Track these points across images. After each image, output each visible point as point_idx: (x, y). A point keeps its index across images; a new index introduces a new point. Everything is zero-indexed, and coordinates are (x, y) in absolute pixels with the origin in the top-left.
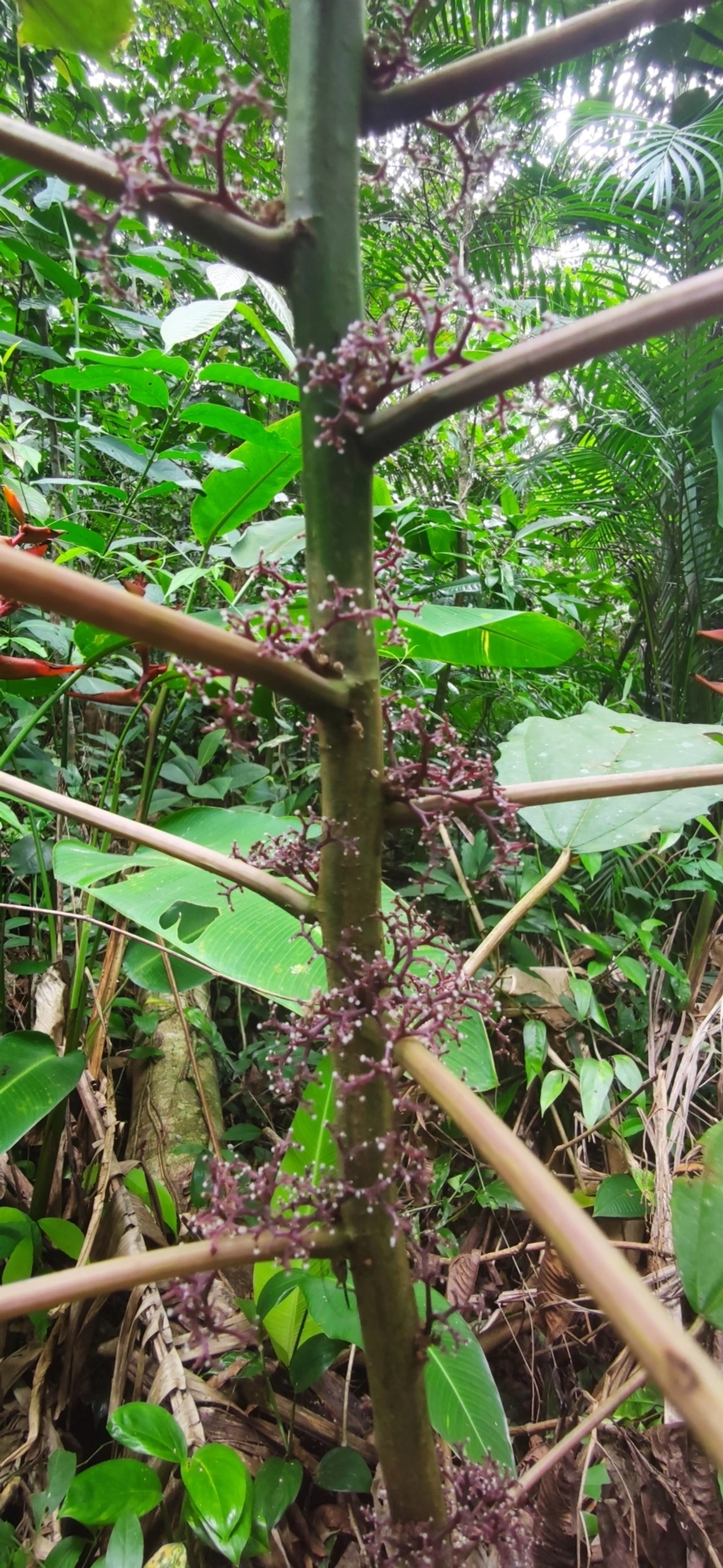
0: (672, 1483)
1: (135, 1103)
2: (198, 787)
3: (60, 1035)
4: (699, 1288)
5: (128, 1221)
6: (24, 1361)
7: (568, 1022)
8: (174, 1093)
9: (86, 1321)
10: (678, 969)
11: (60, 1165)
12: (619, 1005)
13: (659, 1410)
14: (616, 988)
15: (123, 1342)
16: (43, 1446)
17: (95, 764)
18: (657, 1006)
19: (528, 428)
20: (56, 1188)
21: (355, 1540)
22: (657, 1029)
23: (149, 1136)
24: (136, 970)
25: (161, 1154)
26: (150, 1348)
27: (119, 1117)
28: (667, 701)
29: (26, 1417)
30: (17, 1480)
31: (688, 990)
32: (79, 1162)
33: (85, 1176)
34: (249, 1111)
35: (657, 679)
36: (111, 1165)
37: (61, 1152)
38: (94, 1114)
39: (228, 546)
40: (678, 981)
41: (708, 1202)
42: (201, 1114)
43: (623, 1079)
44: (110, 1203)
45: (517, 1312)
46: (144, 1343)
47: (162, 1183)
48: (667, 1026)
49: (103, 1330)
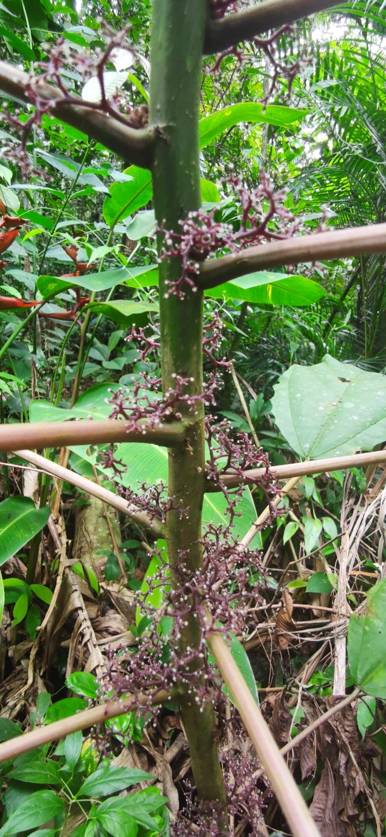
0: (335, 722)
1: (76, 527)
2: (108, 363)
3: (37, 496)
4: (358, 672)
5: (74, 588)
6: (26, 647)
7: (300, 497)
8: (97, 524)
9: (55, 632)
10: (360, 473)
11: (40, 559)
12: (328, 489)
13: (331, 683)
14: (327, 480)
15: (73, 642)
16: (35, 686)
17: (52, 347)
18: (348, 491)
19: (303, 148)
20: (38, 569)
21: (182, 731)
22: (346, 502)
23: (83, 544)
24: (76, 464)
25: (90, 553)
26: (86, 645)
27: (68, 537)
28: (368, 321)
29: (27, 672)
30: (23, 702)
31: (365, 483)
32: (49, 558)
33: (52, 565)
34: (135, 532)
35: (363, 309)
36: (65, 561)
37: (40, 553)
38: (55, 536)
39: (125, 226)
40: (360, 479)
41: (367, 628)
42: (110, 534)
43: (327, 530)
44: (65, 579)
45: (264, 632)
46: (83, 643)
47: (91, 568)
48: (352, 501)
49: (63, 636)
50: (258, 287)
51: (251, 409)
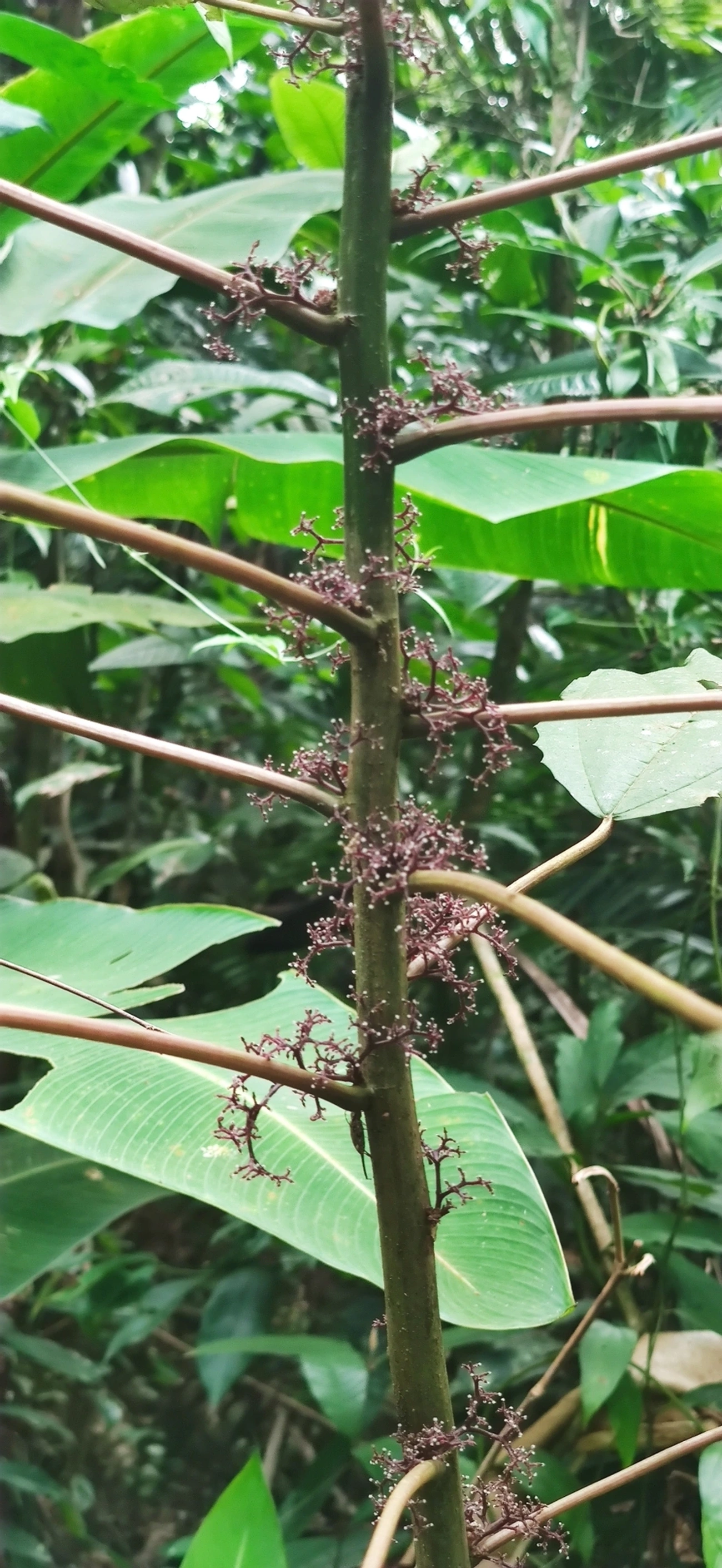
50: (550, 512)
51: (565, 1076)
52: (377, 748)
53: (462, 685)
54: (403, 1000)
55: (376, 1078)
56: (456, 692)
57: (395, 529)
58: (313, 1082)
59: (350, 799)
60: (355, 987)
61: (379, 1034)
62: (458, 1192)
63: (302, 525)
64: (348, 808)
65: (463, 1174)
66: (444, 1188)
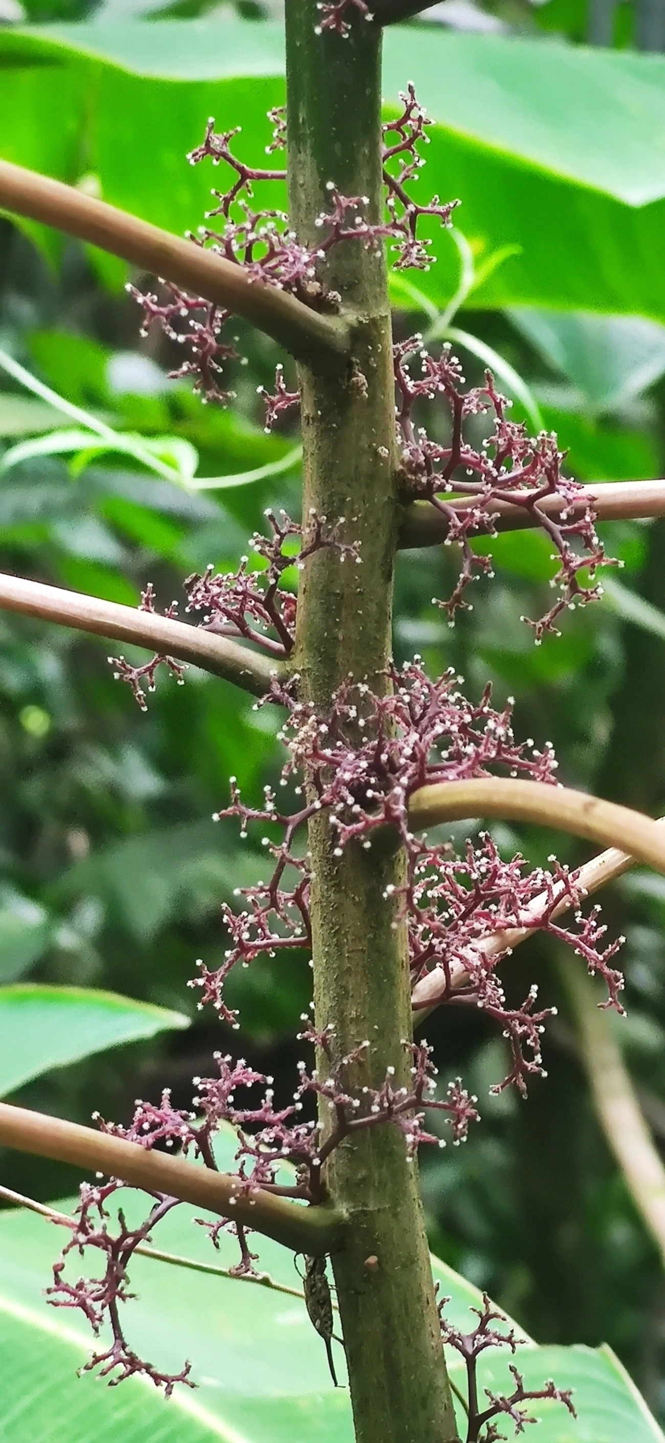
52: (350, 559)
53: (510, 444)
54: (403, 1041)
55: (352, 1189)
56: (501, 459)
57: (384, 149)
58: (232, 1193)
59: (300, 660)
60: (312, 1017)
61: (356, 1103)
62: (508, 1410)
63: (208, 143)
64: (297, 676)
65: (518, 1378)
66: (483, 1405)
